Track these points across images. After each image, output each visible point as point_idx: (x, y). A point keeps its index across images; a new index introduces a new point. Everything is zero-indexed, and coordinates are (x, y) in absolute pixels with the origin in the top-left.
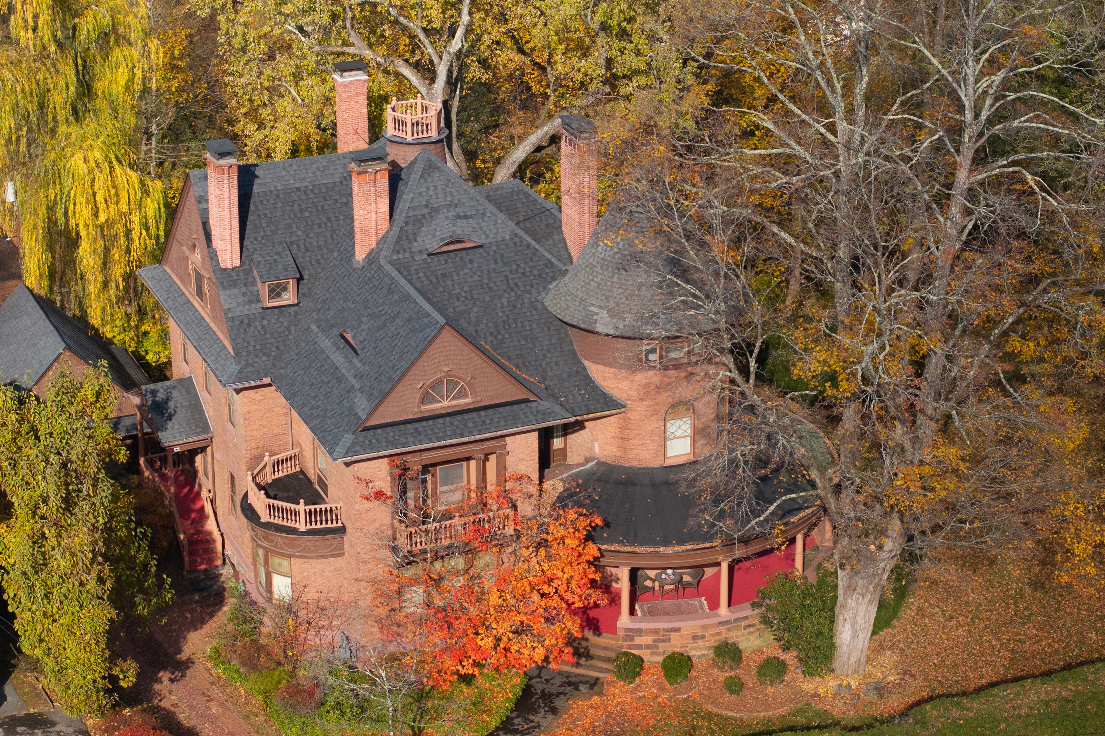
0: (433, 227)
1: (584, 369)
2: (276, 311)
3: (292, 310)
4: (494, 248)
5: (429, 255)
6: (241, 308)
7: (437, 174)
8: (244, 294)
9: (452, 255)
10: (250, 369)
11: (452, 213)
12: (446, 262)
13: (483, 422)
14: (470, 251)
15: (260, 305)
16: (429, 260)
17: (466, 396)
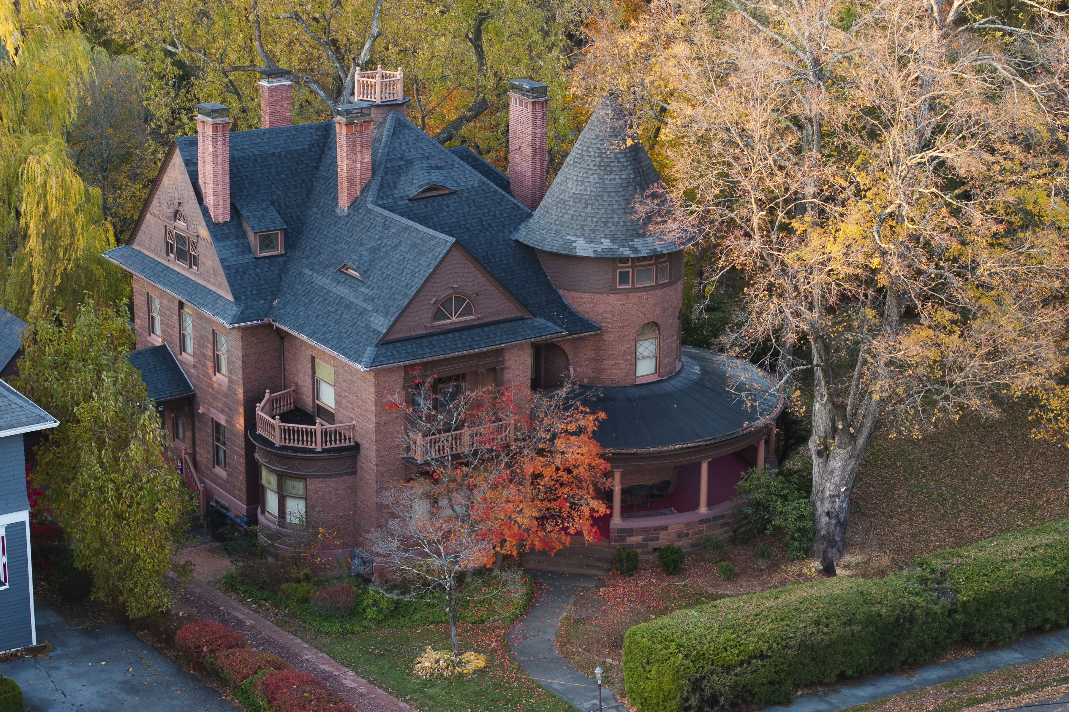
0: (411, 176)
1: (560, 297)
2: (267, 261)
3: (280, 260)
4: (466, 194)
5: (410, 200)
6: (235, 258)
7: (407, 131)
8: (236, 246)
9: (430, 201)
10: (250, 311)
11: (425, 165)
12: (426, 207)
13: (488, 337)
14: (446, 197)
15: (252, 255)
16: (410, 205)
17: (471, 314)
